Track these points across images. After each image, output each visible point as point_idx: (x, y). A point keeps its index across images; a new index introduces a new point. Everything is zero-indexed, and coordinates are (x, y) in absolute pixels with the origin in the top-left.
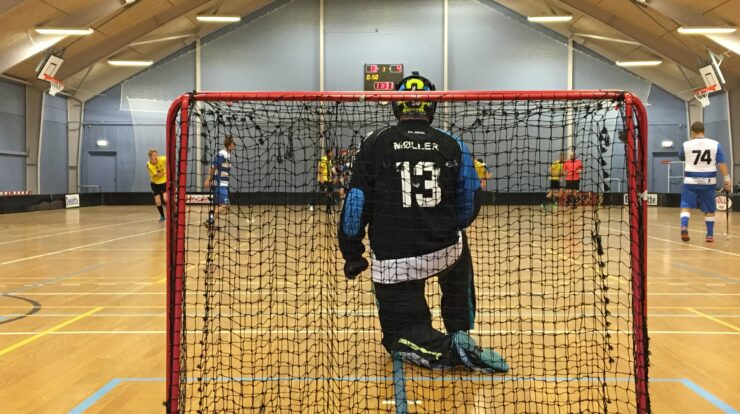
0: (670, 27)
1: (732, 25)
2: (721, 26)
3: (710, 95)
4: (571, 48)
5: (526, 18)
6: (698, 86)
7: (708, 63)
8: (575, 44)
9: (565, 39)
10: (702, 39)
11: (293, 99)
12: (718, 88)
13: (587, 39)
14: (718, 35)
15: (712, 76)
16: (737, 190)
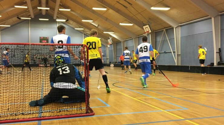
0: (102, 31)
1: (113, 32)
2: (111, 32)
3: (110, 45)
4: (83, 35)
5: (74, 28)
6: (107, 43)
7: (109, 39)
8: (84, 34)
9: (82, 33)
10: (108, 34)
12: (111, 43)
13: (87, 33)
14: (111, 33)
15: (110, 41)
16: (115, 63)
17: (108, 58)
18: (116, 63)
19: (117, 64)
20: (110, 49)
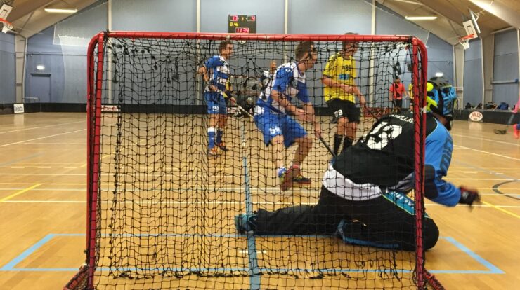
3: (470, 41)
4: (374, 6)
6: (461, 35)
7: (469, 18)
8: (377, 4)
11: (179, 37)
12: (476, 36)
15: (471, 27)
16: (486, 107)
17: (462, 89)
18: (492, 107)
19: (493, 110)
20: (470, 57)
